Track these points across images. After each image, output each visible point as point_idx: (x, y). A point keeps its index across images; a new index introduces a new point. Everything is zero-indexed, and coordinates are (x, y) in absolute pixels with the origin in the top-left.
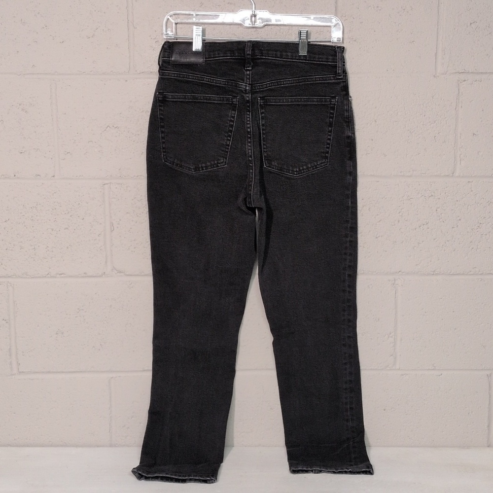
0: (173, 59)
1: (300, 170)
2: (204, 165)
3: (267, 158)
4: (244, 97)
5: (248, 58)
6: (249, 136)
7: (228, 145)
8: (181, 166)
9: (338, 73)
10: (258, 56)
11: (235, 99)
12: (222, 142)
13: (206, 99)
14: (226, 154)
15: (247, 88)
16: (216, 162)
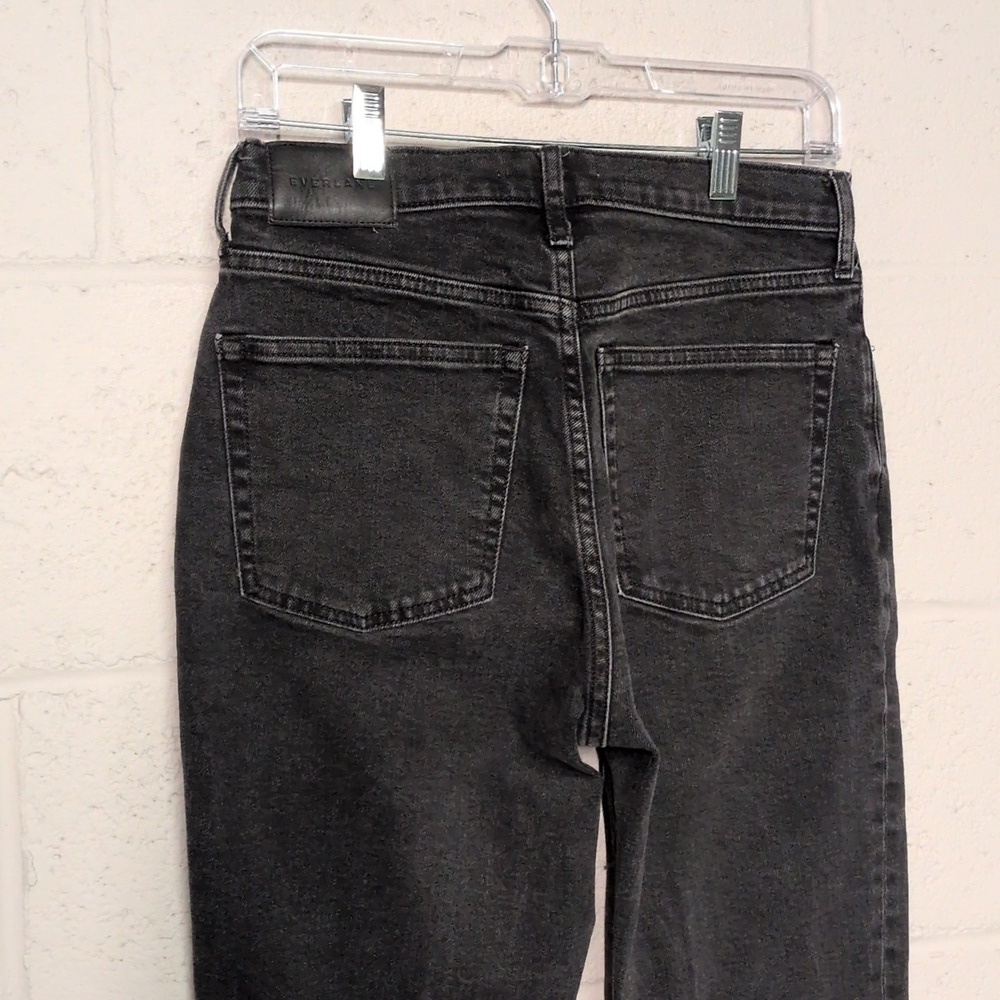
0: (277, 206)
1: (734, 599)
2: (408, 601)
3: (624, 564)
4: (554, 344)
5: (555, 207)
6: (582, 485)
7: (496, 523)
8: (315, 609)
9: (843, 263)
10: (588, 197)
11: (517, 355)
12: (473, 512)
13: (412, 356)
14: (489, 554)
15: (567, 312)
16: (455, 587)
